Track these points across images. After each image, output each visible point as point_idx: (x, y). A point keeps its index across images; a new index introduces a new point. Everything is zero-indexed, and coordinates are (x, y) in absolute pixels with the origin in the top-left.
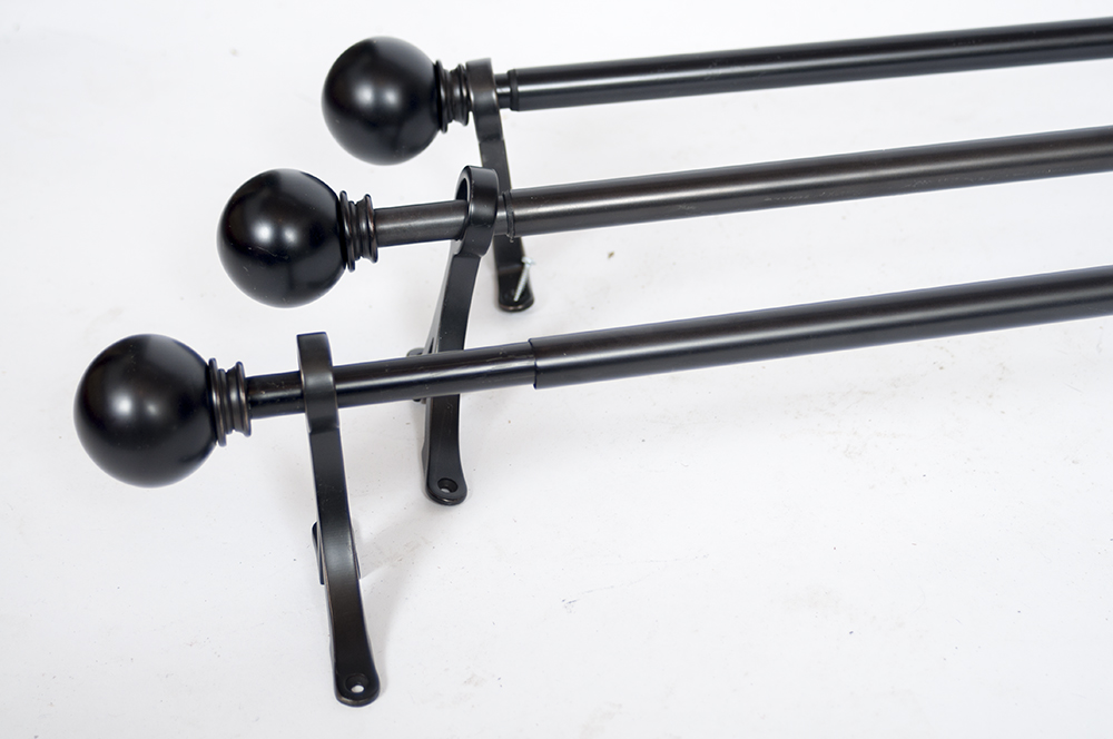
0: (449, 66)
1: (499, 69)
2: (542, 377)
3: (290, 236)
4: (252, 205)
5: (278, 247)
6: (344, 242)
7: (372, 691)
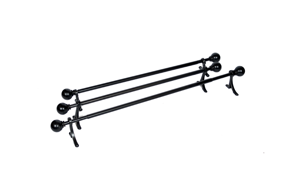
0: (72, 90)
1: (77, 90)
2: (88, 118)
3: (63, 109)
4: (60, 107)
5: (62, 110)
6: (68, 108)
7: (78, 146)
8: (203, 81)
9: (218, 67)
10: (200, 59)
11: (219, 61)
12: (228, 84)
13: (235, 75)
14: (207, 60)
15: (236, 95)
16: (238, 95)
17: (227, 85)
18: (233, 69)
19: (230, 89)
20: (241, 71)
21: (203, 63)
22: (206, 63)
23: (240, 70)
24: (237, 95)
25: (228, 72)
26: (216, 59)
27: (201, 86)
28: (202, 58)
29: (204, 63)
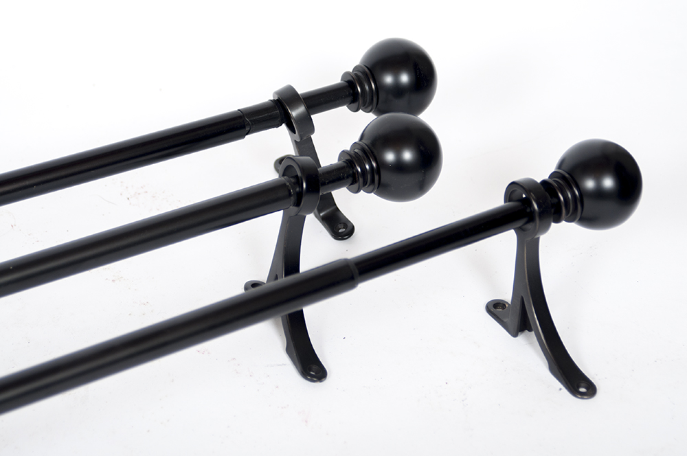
8: (292, 278)
9: (407, 156)
10: (261, 95)
11: (422, 106)
12: (507, 295)
13: (557, 221)
14: (323, 100)
15: (574, 390)
16: (591, 390)
17: (495, 308)
18: (542, 170)
19: (521, 338)
20: (608, 183)
21: (291, 128)
22: (312, 130)
23: (598, 175)
24: (582, 395)
25: (495, 201)
26: (398, 90)
27: (277, 325)
28: (280, 85)
29: (303, 131)
